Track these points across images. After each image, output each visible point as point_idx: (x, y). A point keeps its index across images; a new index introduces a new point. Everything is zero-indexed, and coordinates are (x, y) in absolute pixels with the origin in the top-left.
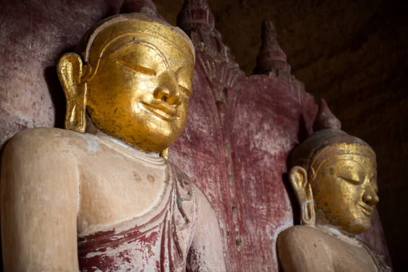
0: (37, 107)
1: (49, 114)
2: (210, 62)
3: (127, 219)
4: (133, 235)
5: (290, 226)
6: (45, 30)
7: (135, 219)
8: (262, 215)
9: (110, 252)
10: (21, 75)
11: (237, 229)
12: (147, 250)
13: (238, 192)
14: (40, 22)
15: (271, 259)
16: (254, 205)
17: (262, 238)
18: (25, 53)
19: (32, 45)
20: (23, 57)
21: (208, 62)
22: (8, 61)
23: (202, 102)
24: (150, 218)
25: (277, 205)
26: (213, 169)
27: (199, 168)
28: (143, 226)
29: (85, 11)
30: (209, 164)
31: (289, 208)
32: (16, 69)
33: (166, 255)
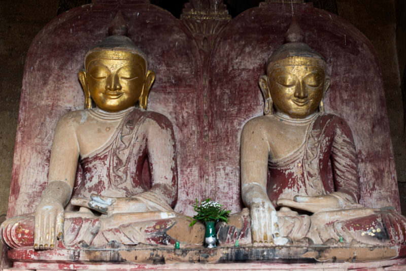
0: (76, 98)
1: (82, 99)
2: (193, 24)
3: (93, 151)
4: (96, 158)
5: (260, 115)
6: (78, 55)
7: (96, 151)
8: (232, 114)
9: (90, 166)
10: (66, 85)
11: (206, 129)
12: (103, 163)
13: (212, 105)
14: (74, 52)
15: (235, 142)
16: (225, 110)
17: (230, 129)
18: (67, 73)
19: (71, 67)
20: (67, 75)
21: (191, 25)
22: (59, 81)
23: (187, 54)
24: (103, 149)
25: (249, 104)
26: (192, 95)
27: (180, 98)
28: (100, 154)
29: (101, 32)
30: (188, 93)
31: (261, 104)
32: (64, 83)
33: (111, 164)
